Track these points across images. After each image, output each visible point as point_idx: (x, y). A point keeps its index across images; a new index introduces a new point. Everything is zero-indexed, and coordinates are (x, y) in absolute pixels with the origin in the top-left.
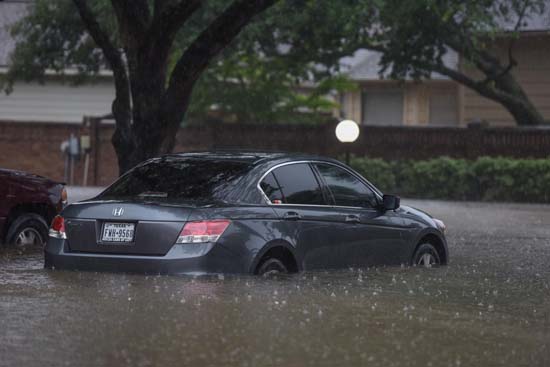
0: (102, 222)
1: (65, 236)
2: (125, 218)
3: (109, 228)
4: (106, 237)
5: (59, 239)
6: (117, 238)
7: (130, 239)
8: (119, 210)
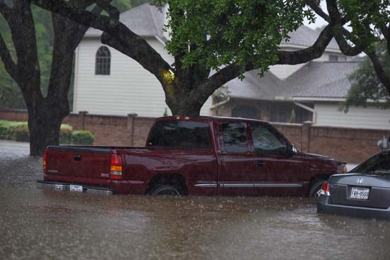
0: (351, 186)
1: (329, 194)
2: (364, 185)
3: (354, 190)
4: (352, 196)
5: (325, 196)
6: (359, 197)
7: (366, 197)
8: (361, 180)
